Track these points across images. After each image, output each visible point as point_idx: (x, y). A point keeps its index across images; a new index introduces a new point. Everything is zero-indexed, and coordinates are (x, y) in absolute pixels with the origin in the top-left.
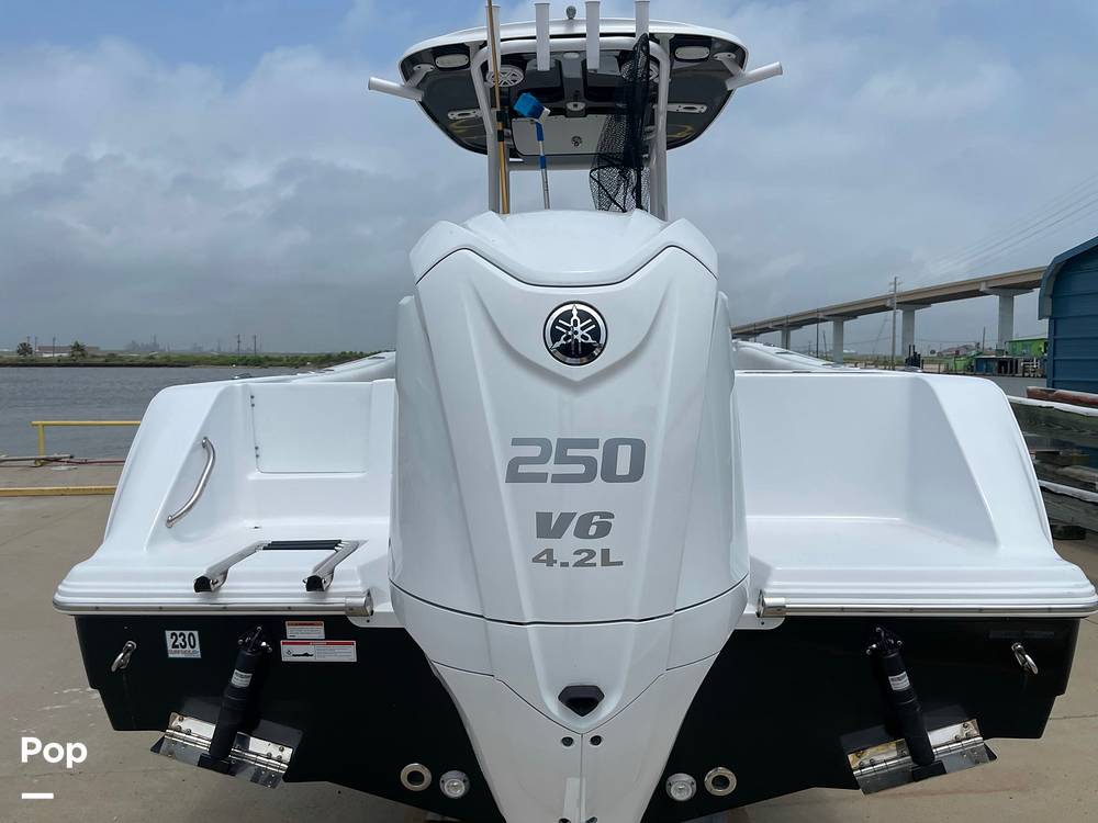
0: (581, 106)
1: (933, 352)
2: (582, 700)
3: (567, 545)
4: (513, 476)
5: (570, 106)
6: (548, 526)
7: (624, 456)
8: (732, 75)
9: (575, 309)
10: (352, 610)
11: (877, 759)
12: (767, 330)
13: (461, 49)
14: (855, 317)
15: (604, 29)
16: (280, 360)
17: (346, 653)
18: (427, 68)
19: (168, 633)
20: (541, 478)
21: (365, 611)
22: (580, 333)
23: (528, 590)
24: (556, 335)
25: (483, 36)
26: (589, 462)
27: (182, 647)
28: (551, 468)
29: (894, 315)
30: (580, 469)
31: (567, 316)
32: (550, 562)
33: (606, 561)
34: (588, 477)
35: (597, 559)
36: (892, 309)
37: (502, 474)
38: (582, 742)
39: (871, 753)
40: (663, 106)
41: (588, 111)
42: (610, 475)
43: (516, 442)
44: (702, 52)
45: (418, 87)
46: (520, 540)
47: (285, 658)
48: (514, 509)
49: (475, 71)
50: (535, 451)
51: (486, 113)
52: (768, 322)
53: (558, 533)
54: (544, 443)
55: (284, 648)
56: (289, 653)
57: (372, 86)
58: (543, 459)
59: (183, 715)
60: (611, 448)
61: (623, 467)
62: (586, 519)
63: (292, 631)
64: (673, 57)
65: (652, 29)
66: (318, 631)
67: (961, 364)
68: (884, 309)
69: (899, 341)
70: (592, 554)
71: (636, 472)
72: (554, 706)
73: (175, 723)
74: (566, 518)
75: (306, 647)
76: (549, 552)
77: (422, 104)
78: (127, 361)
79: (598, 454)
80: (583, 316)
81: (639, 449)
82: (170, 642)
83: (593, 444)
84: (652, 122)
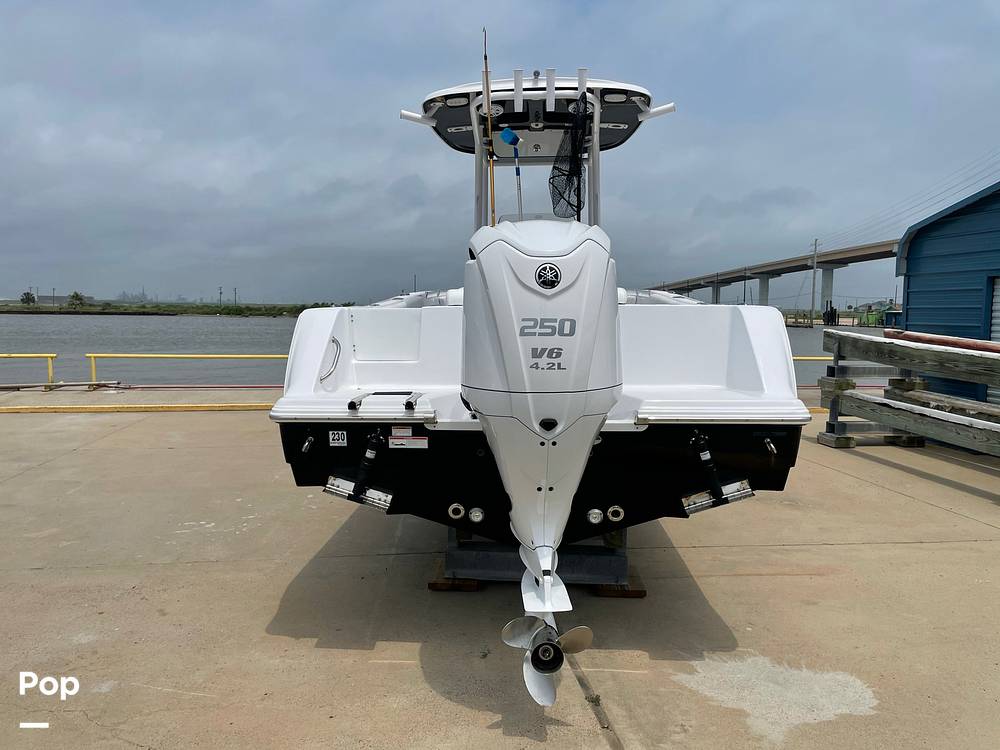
0: (541, 125)
1: (850, 307)
2: (548, 425)
3: (544, 361)
4: (522, 333)
5: (533, 125)
6: (536, 353)
7: (567, 325)
8: (642, 111)
9: (548, 266)
10: (427, 420)
11: (697, 501)
12: (699, 286)
13: (466, 95)
14: (779, 275)
15: (558, 85)
16: (259, 309)
17: (422, 444)
18: (439, 104)
19: (331, 433)
20: (534, 334)
21: (433, 421)
22: (550, 276)
23: (527, 378)
24: (540, 277)
25: (479, 88)
26: (553, 328)
27: (338, 440)
28: (537, 330)
29: (815, 273)
30: (550, 331)
31: (545, 269)
32: (537, 368)
33: (559, 368)
34: (553, 334)
35: (556, 367)
36: (812, 268)
37: (518, 332)
38: (548, 444)
39: (693, 498)
40: (596, 125)
41: (544, 128)
42: (562, 333)
43: (523, 320)
44: (622, 98)
45: (434, 117)
46: (524, 359)
47: (391, 446)
48: (522, 347)
49: (473, 109)
50: (532, 323)
51: (476, 128)
52: (700, 279)
53: (540, 356)
54: (535, 320)
55: (390, 441)
56: (393, 444)
57: (403, 116)
58: (534, 327)
59: (337, 476)
60: (562, 322)
61: (567, 330)
62: (552, 351)
63: (395, 432)
64: (602, 101)
65: (590, 85)
66: (409, 432)
67: (872, 318)
68: (805, 267)
69: (818, 297)
70: (554, 364)
71: (572, 333)
72: (537, 428)
73: (331, 480)
74: (543, 350)
75: (402, 440)
76: (537, 364)
77: (434, 128)
78: (122, 310)
79: (557, 325)
80: (551, 269)
81: (573, 323)
82: (331, 437)
83: (555, 321)
84: (590, 134)
